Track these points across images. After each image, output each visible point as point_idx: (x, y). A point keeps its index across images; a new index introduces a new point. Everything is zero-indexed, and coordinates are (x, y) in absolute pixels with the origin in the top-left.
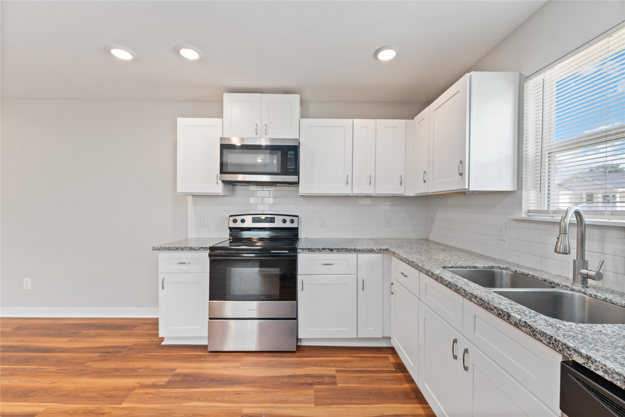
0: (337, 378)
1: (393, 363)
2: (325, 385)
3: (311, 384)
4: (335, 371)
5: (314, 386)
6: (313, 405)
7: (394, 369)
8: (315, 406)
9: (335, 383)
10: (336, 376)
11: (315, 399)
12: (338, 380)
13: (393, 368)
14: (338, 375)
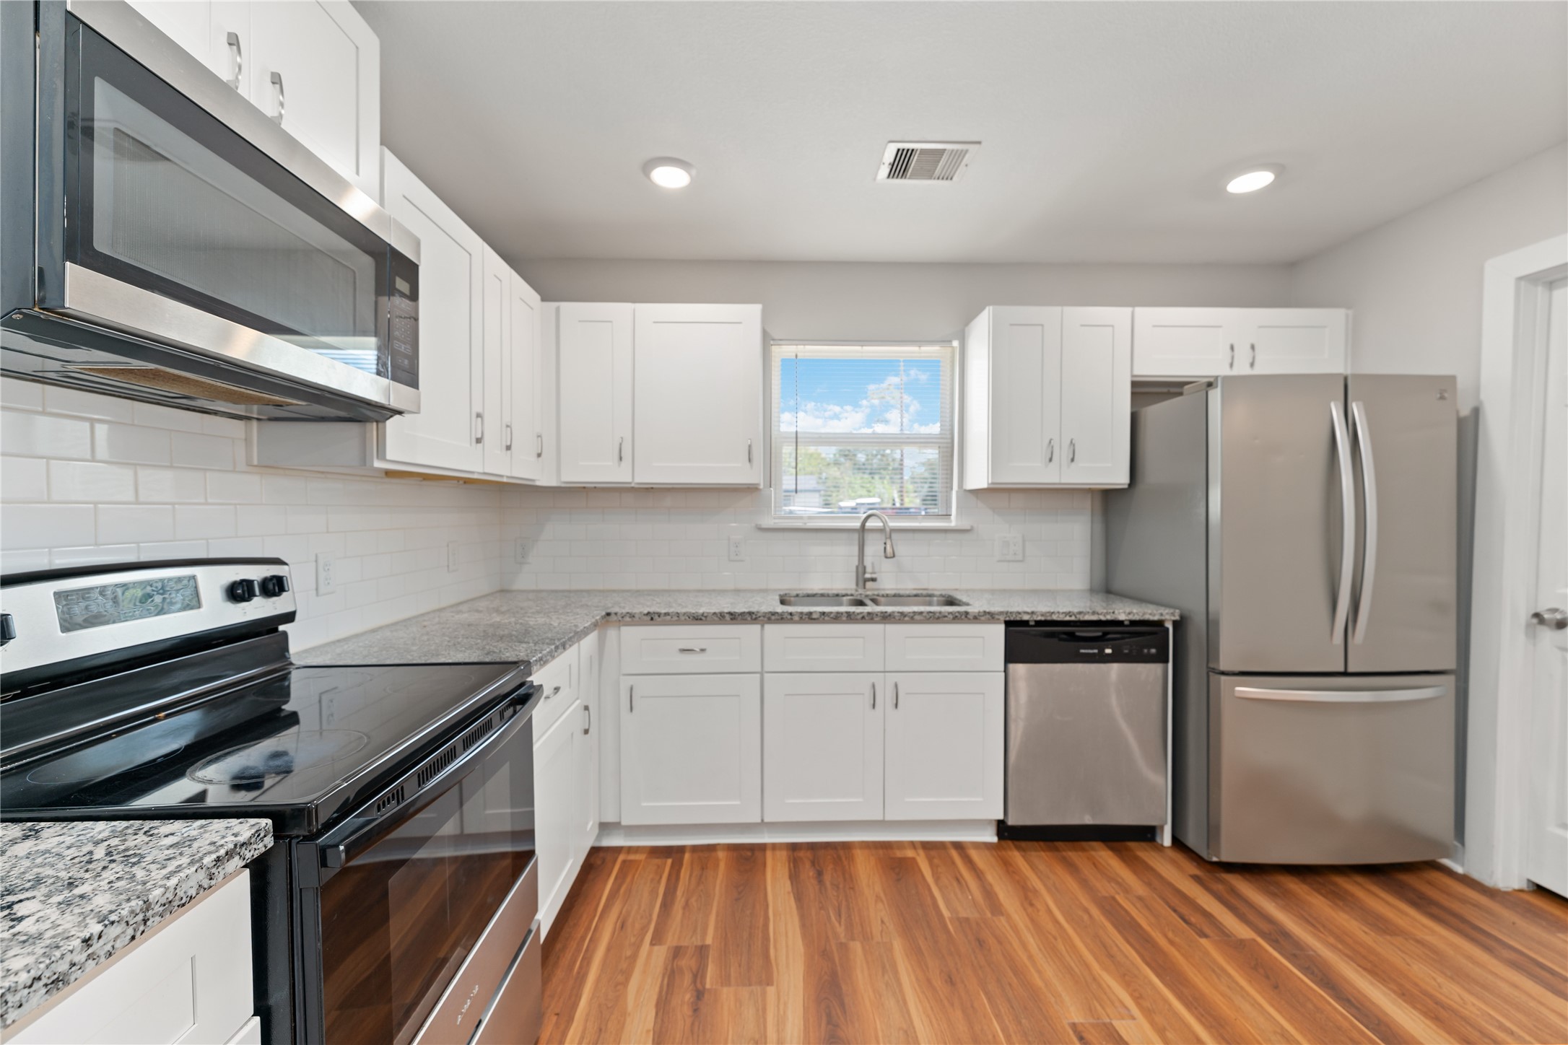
0: (684, 943)
1: (646, 858)
2: (706, 966)
3: (699, 994)
4: (656, 948)
5: (708, 986)
6: (771, 990)
7: (669, 861)
8: (772, 985)
9: (702, 951)
10: (675, 944)
11: (750, 985)
12: (690, 941)
13: (665, 863)
14: (671, 940)
